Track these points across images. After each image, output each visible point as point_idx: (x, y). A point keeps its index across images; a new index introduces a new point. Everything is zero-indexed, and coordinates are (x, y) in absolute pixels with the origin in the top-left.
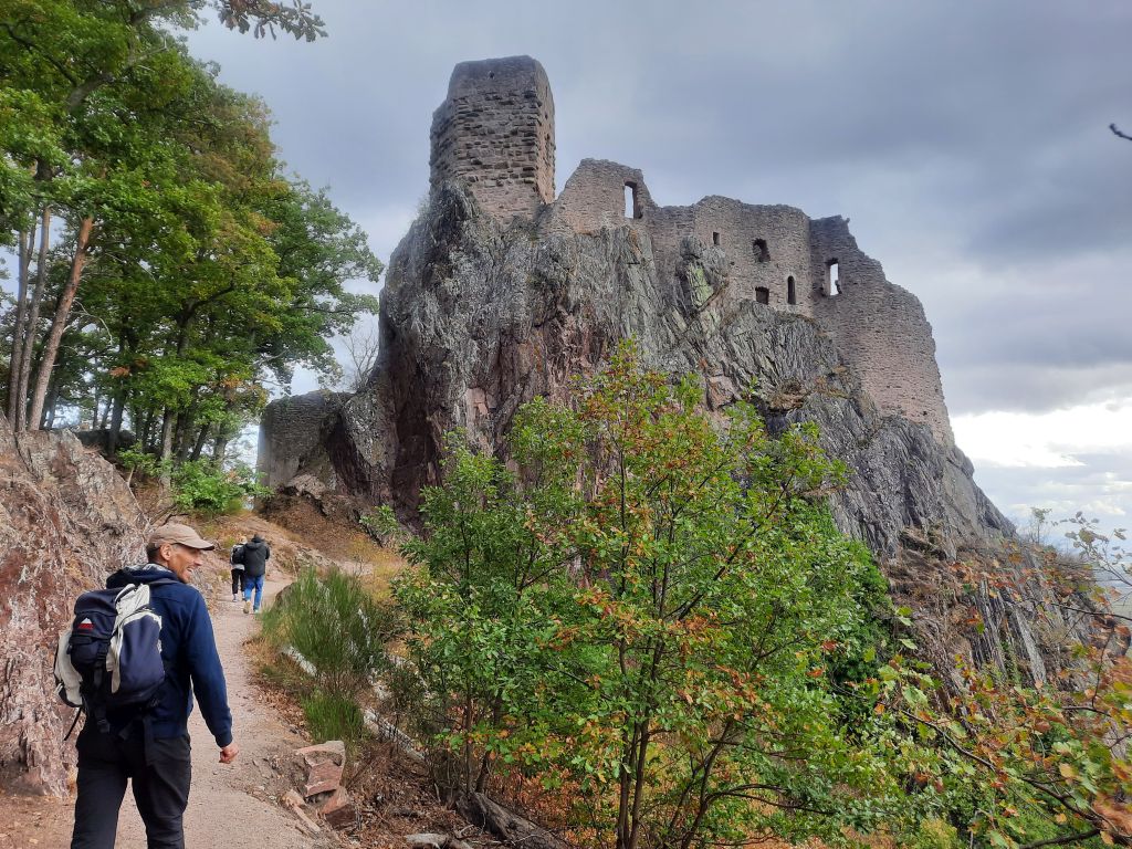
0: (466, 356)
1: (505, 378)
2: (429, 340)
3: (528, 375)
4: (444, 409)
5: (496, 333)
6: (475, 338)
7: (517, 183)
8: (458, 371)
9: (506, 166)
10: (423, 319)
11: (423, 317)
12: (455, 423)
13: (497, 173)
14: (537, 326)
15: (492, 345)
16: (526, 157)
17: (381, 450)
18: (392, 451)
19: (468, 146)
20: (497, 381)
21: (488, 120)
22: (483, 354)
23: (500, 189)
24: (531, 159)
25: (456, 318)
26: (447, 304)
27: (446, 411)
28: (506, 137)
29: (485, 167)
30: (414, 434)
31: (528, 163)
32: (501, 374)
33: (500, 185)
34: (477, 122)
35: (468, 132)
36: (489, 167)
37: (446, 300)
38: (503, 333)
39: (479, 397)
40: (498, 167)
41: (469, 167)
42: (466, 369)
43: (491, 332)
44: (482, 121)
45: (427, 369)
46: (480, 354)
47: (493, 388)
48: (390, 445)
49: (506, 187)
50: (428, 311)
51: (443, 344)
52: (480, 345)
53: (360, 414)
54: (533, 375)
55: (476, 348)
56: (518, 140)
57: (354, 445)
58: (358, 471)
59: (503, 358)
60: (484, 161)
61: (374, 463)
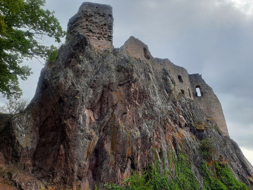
0: (87, 95)
1: (103, 106)
2: (68, 87)
3: (116, 105)
4: (74, 117)
5: (101, 87)
6: (91, 87)
7: (106, 40)
8: (83, 101)
9: (101, 34)
10: (65, 78)
11: (66, 78)
12: (79, 124)
13: (98, 35)
14: (120, 85)
15: (100, 91)
16: (109, 33)
17: (30, 140)
18: (35, 141)
19: (87, 25)
20: (99, 107)
21: (95, 19)
22: (95, 94)
23: (99, 41)
24: (111, 34)
25: (82, 79)
26: (78, 74)
27: (75, 118)
28: (101, 25)
29: (93, 33)
30: (52, 131)
31: (110, 35)
32: (101, 105)
33: (99, 39)
34: (90, 19)
35: (87, 21)
36: (95, 33)
37: (78, 71)
38: (105, 86)
39: (91, 114)
40: (98, 33)
41: (87, 32)
42: (86, 100)
43: (99, 86)
44: (93, 18)
45: (66, 99)
46: (93, 94)
47: (97, 110)
48: (34, 138)
49: (101, 40)
50: (68, 75)
51: (76, 88)
52: (94, 91)
53: (20, 122)
54: (119, 105)
55: (92, 92)
56: (106, 27)
57: (15, 137)
58: (15, 151)
59: (104, 97)
60: (93, 31)
61: (24, 146)
